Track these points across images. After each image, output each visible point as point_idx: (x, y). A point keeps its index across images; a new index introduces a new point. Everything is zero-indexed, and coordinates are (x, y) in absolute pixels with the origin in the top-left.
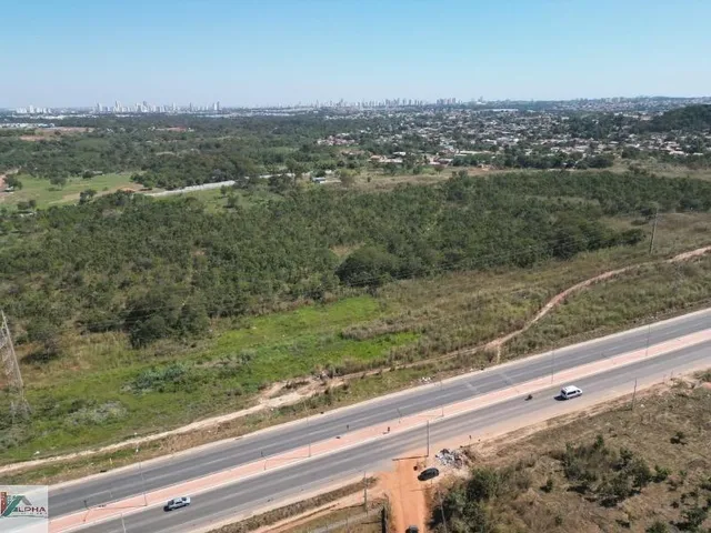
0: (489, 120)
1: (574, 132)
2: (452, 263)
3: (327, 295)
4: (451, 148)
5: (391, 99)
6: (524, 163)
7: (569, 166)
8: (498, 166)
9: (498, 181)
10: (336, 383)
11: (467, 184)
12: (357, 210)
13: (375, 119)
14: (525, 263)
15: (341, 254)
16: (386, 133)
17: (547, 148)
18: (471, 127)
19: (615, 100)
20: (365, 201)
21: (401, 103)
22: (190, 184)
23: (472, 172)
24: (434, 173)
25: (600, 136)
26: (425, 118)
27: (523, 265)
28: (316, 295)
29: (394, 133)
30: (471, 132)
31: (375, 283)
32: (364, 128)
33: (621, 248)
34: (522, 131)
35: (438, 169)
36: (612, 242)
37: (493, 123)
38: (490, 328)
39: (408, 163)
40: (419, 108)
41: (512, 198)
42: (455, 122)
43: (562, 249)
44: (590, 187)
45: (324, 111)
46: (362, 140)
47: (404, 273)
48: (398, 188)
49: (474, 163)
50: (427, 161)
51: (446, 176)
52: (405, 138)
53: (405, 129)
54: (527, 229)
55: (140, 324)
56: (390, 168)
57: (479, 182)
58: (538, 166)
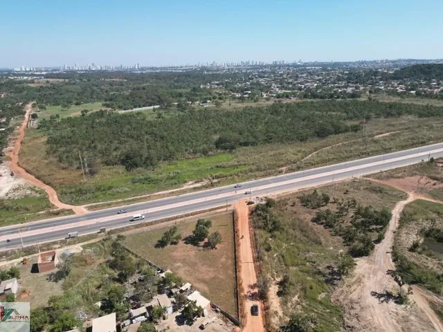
0: (302, 74)
1: (349, 80)
2: (268, 140)
3: (210, 153)
4: (277, 89)
5: (245, 61)
6: (314, 96)
7: (338, 97)
8: (300, 98)
9: (298, 105)
10: (216, 181)
11: (282, 107)
12: (224, 119)
13: (235, 74)
14: (303, 139)
15: (216, 137)
16: (241, 81)
17: (331, 89)
18: (290, 77)
19: (382, 61)
20: (228, 115)
21: (251, 63)
22: (135, 107)
23: (285, 101)
24: (265, 101)
25: (363, 83)
26: (265, 72)
27: (301, 140)
28: (205, 153)
29: (245, 81)
30: (290, 81)
31: (232, 148)
32: (228, 78)
33: (350, 133)
34: (319, 80)
35: (267, 99)
36: (346, 130)
37: (304, 75)
38: (282, 163)
39: (252, 97)
40: (262, 66)
41: (304, 113)
42: (281, 75)
43: (321, 133)
44: (344, 107)
45: (203, 68)
46: (226, 85)
47: (246, 144)
48: (245, 109)
49: (287, 97)
50: (262, 96)
51: (271, 103)
52: (251, 84)
53: (252, 79)
54: (306, 126)
55: (129, 162)
56: (242, 99)
57: (288, 106)
58: (321, 98)
